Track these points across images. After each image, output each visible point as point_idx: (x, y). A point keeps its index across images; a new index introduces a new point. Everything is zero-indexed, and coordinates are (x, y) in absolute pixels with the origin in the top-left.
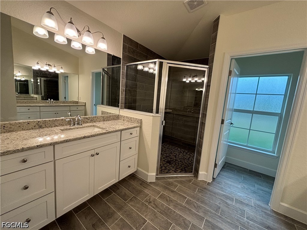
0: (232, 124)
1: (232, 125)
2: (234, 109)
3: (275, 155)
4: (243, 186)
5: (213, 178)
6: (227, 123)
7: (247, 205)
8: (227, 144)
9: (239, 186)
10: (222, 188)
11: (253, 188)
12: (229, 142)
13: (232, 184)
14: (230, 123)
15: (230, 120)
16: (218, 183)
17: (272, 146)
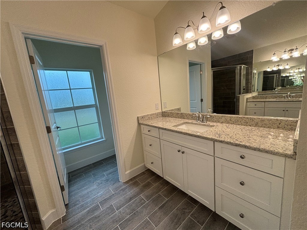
0: (59, 127)
1: (58, 129)
2: (54, 110)
3: (104, 139)
4: (97, 184)
5: (66, 205)
6: (54, 128)
7: (110, 198)
8: (62, 153)
9: (95, 187)
10: (82, 206)
11: (104, 179)
12: (64, 149)
13: (89, 190)
14: (55, 128)
15: (55, 124)
16: (75, 205)
17: (99, 134)
